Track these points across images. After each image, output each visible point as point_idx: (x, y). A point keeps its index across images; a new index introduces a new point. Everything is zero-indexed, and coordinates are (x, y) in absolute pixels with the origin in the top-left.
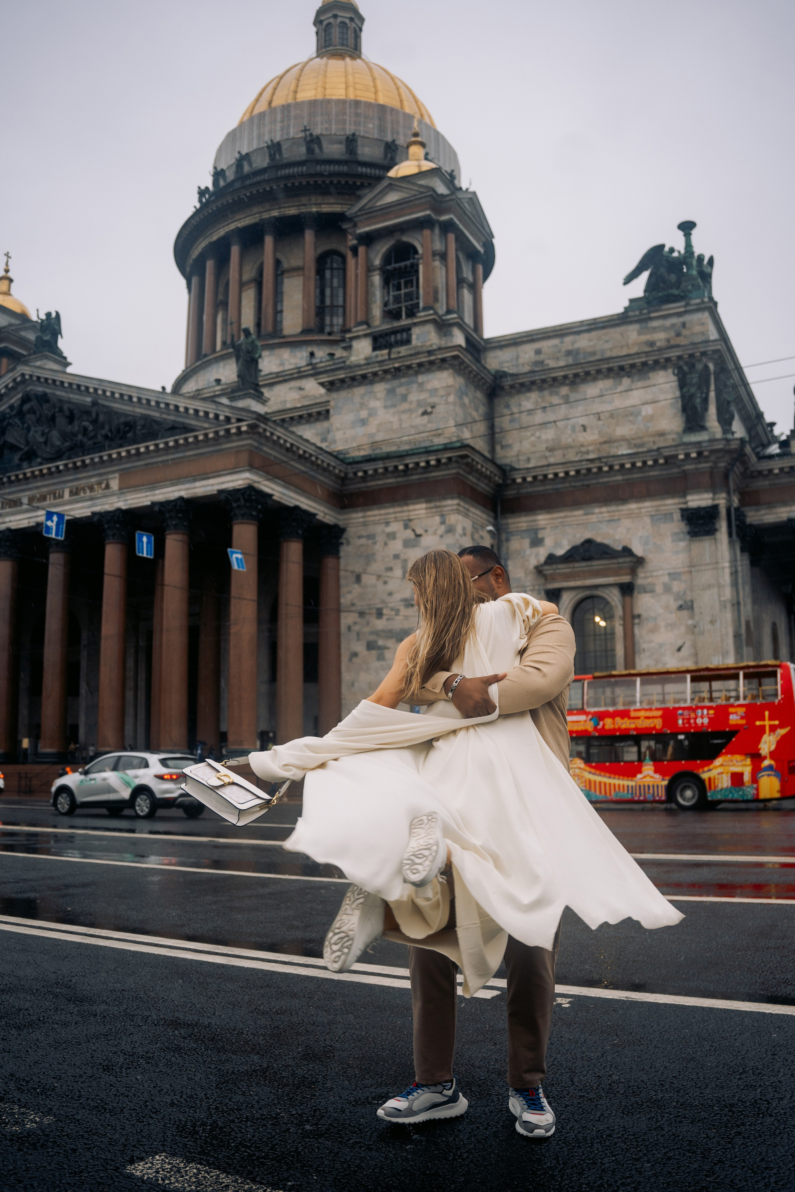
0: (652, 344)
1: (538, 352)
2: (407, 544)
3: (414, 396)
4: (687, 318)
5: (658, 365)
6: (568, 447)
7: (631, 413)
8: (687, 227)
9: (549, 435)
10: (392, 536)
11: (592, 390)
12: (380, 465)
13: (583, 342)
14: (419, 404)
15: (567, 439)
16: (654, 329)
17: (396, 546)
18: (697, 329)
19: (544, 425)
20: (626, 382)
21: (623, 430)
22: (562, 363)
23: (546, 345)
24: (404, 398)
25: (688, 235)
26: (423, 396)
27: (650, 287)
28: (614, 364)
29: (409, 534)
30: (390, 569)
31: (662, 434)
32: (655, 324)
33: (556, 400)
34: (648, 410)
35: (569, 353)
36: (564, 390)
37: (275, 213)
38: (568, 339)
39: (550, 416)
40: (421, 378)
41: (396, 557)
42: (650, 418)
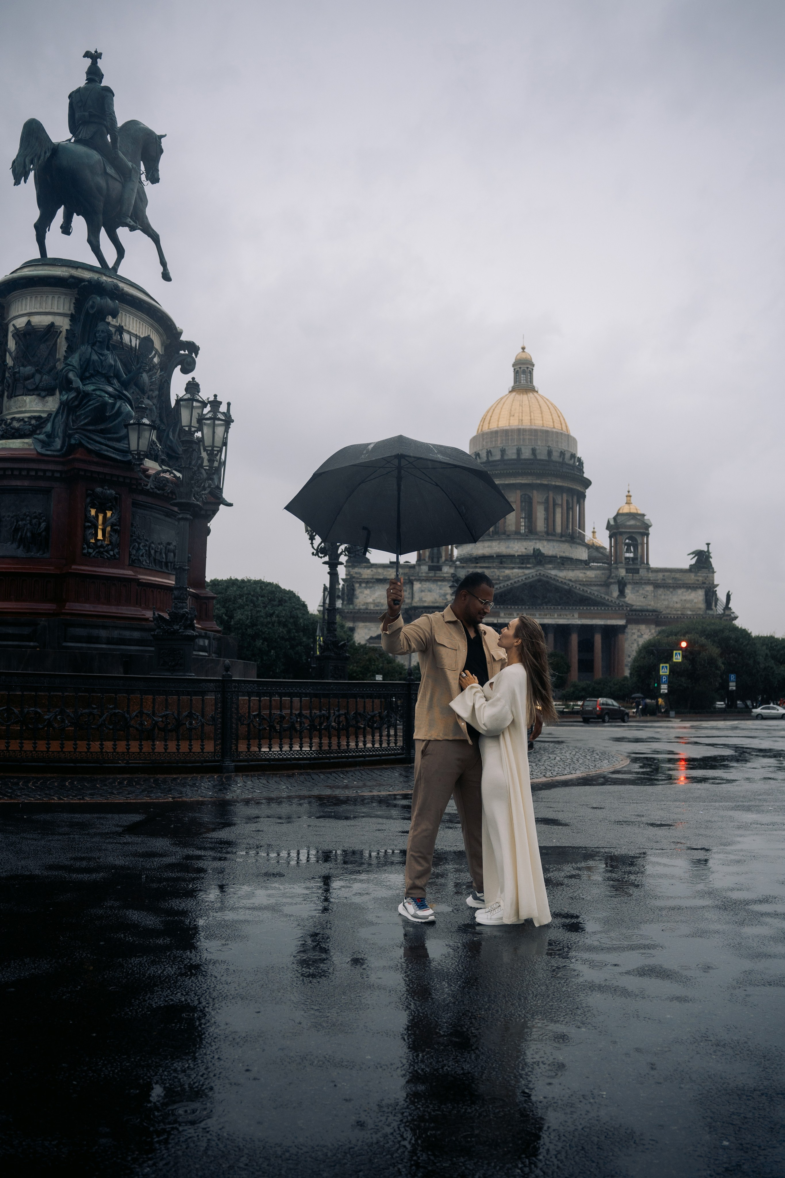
0: (698, 581)
1: (664, 576)
2: (639, 636)
3: (641, 592)
4: (709, 575)
5: (700, 588)
6: (672, 608)
7: (691, 601)
8: (708, 544)
9: (666, 603)
10: (634, 634)
11: (680, 591)
12: (634, 613)
13: (678, 575)
14: (642, 594)
15: (671, 605)
16: (699, 576)
17: (635, 637)
18: (711, 578)
19: (664, 600)
20: (690, 591)
21: (688, 605)
22: (670, 581)
23: (667, 574)
24: (638, 591)
25: (708, 547)
26: (644, 592)
27: (697, 561)
28: (688, 585)
29: (639, 634)
30: (633, 643)
31: (700, 609)
32: (699, 574)
33: (668, 592)
34: (695, 600)
35: (673, 578)
36: (671, 590)
37: (539, 482)
38: (673, 574)
39: (667, 597)
40: (643, 586)
41: (635, 640)
42: (695, 603)
